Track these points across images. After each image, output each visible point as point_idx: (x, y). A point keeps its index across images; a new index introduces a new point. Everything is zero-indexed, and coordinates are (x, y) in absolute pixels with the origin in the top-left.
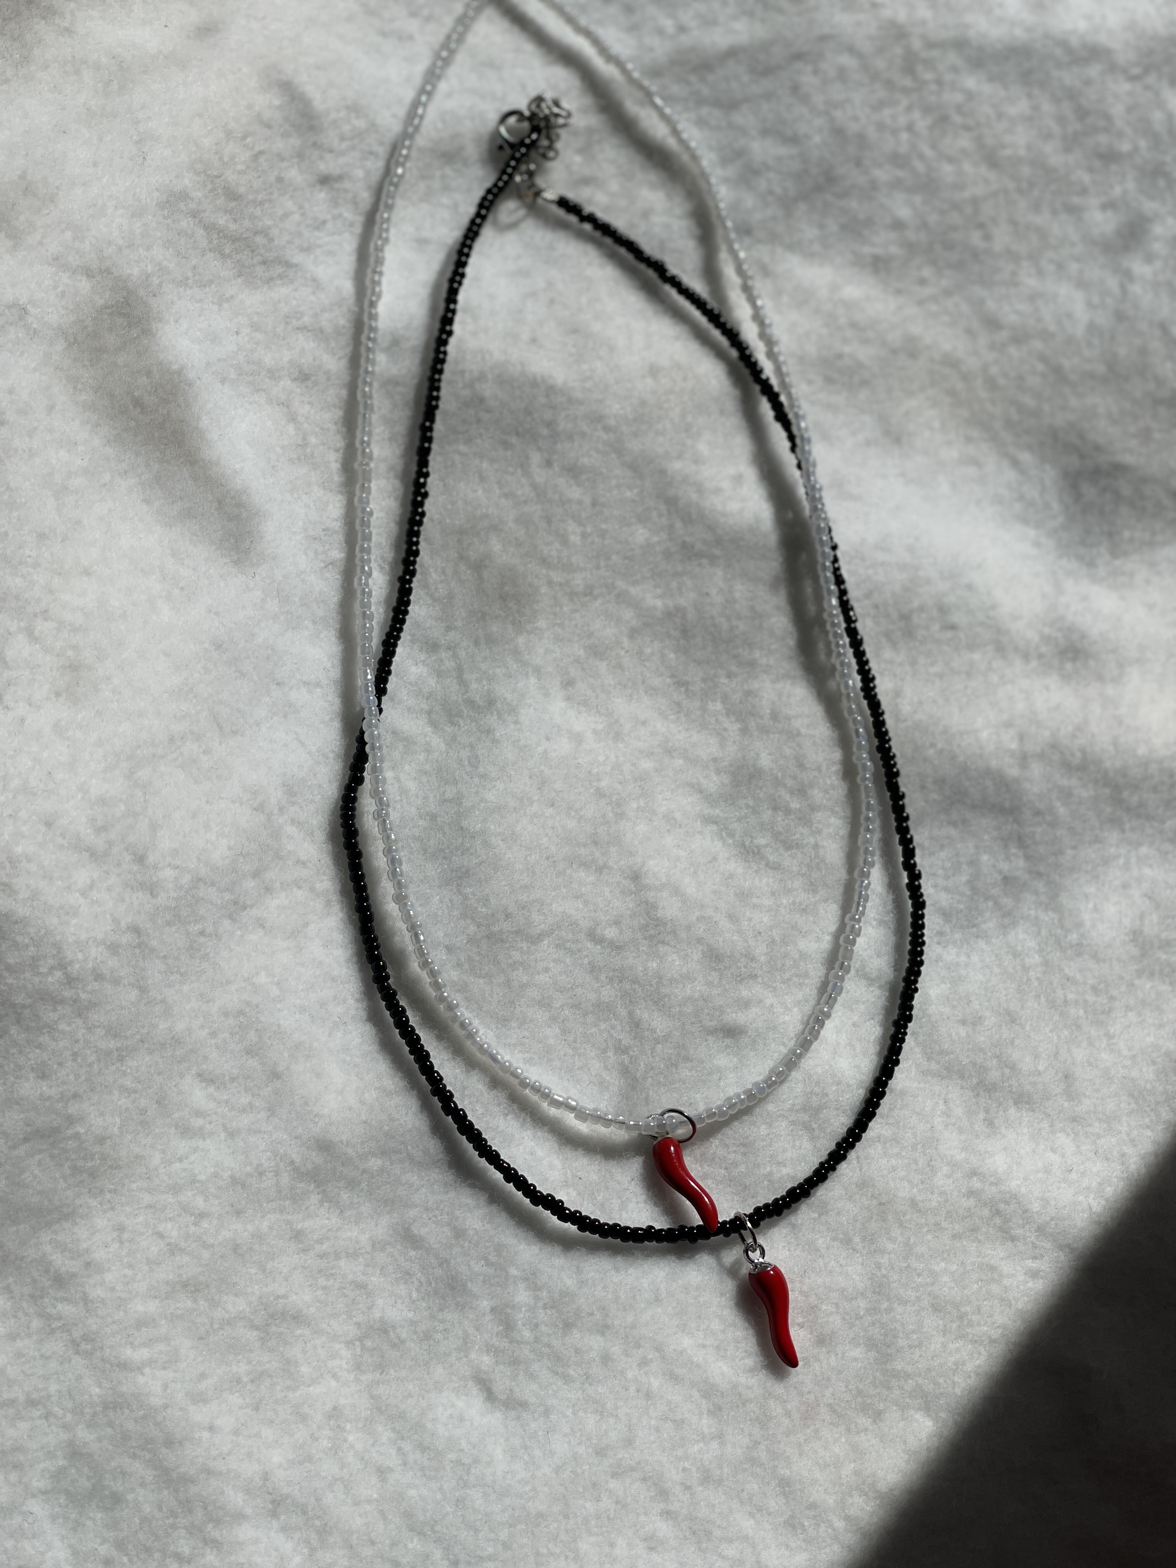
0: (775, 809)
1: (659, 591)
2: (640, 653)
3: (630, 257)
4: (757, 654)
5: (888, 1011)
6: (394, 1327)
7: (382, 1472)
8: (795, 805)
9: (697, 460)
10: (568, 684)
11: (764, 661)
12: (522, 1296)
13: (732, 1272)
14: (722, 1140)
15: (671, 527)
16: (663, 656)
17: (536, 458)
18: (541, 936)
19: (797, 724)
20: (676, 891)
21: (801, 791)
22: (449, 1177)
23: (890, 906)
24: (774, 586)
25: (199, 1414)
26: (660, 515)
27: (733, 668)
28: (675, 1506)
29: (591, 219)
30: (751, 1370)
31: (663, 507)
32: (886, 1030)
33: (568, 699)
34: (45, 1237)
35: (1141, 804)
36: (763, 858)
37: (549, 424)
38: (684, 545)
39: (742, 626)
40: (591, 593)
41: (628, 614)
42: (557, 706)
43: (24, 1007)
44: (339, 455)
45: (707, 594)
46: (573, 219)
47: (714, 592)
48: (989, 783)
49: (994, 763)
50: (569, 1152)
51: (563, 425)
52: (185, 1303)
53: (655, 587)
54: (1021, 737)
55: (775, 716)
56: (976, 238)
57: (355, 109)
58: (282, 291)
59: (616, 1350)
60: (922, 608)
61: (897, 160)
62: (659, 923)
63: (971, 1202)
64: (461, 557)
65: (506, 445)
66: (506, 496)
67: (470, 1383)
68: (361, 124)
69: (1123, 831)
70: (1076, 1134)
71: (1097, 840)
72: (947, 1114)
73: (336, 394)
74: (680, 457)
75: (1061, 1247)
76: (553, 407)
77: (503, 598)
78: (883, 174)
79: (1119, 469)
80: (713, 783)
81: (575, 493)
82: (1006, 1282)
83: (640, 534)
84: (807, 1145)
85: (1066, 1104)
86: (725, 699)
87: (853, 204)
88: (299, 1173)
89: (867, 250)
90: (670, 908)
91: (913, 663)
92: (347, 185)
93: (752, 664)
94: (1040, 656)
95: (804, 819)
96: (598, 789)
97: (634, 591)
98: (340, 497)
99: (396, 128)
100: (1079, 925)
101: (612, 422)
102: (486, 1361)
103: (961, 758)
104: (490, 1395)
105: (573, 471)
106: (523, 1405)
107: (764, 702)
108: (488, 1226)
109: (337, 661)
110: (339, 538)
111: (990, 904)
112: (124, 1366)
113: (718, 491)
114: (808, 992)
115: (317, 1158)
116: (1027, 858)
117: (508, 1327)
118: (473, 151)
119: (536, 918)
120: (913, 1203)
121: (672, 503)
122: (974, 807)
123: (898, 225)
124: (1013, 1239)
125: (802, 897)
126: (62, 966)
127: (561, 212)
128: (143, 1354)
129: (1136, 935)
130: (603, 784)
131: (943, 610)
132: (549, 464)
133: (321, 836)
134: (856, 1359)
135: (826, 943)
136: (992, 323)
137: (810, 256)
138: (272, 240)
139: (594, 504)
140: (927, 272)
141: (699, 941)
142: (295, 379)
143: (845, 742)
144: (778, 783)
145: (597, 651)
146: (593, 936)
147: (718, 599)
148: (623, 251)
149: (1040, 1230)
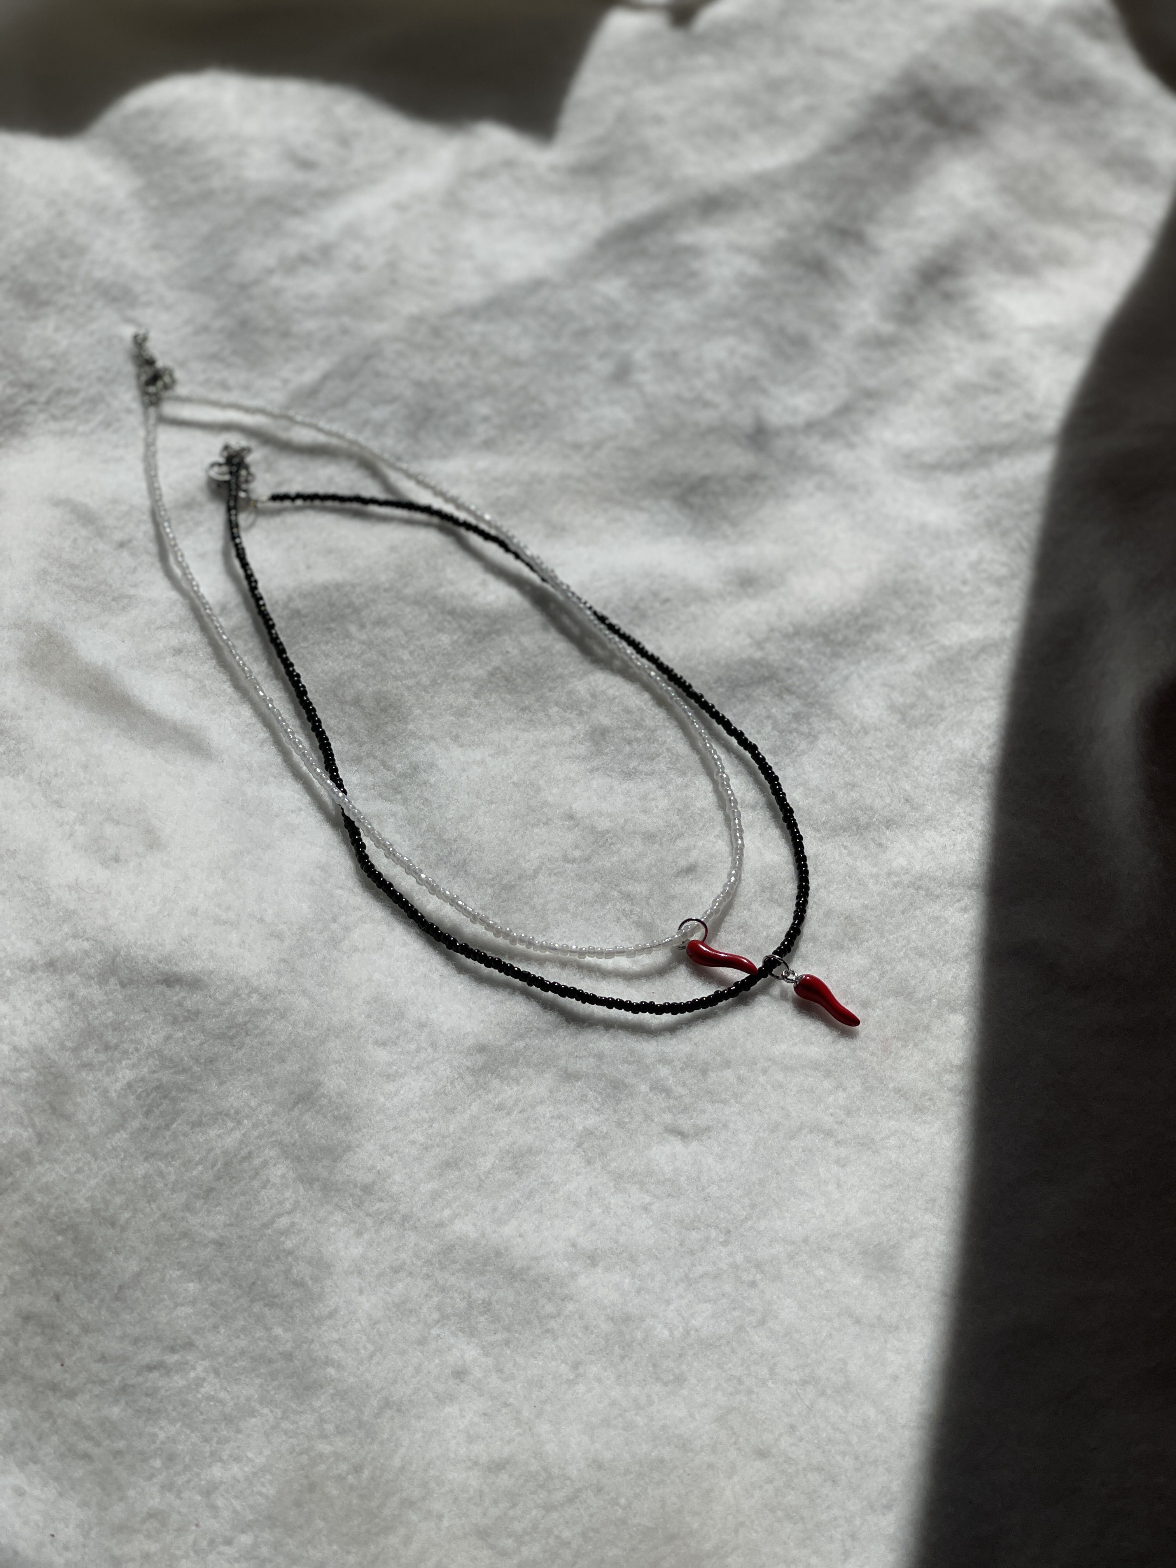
0: (630, 743)
1: (477, 665)
2: (488, 704)
3: (337, 504)
4: (560, 670)
5: (775, 817)
6: (596, 1128)
7: (646, 1208)
8: (640, 735)
9: (451, 583)
10: (456, 738)
11: (566, 672)
12: (664, 1071)
13: (783, 996)
14: (725, 931)
15: (461, 627)
16: (503, 700)
17: (353, 629)
18: (536, 873)
19: (611, 692)
20: (601, 814)
21: (638, 726)
22: (572, 1029)
23: (736, 761)
24: (545, 629)
25: (508, 1230)
26: (450, 623)
27: (551, 685)
28: (841, 1137)
29: (299, 496)
30: (833, 1042)
31: (449, 618)
32: (781, 828)
33: (461, 746)
34: (341, 1165)
35: (846, 638)
36: (641, 773)
37: (350, 605)
38: (475, 633)
39: (540, 660)
40: (436, 683)
41: (467, 685)
42: (456, 752)
43: (245, 1023)
44: (229, 683)
45: (507, 652)
46: (287, 503)
47: (510, 649)
48: (748, 667)
49: (744, 656)
50: (636, 983)
51: (357, 602)
52: (453, 1175)
53: (473, 663)
54: (750, 635)
55: (594, 696)
56: (536, 407)
57: (115, 501)
58: (134, 613)
59: (743, 1071)
60: (642, 599)
61: (462, 385)
62: (603, 834)
63: (899, 890)
64: (342, 703)
65: (330, 630)
66: (348, 657)
67: (666, 1135)
68: (124, 508)
69: (844, 658)
70: (935, 828)
71: (833, 670)
72: (850, 854)
73: (205, 651)
74: (440, 585)
75: (970, 888)
76: (346, 595)
77: (384, 710)
78: (459, 396)
79: (705, 480)
80: (582, 750)
81: (390, 633)
82: (951, 921)
83: (445, 639)
84: (779, 910)
85: (917, 815)
86: (557, 704)
87: (453, 419)
88: (475, 1072)
89: (476, 440)
90: (603, 824)
91: (657, 629)
92: (135, 543)
93: (561, 676)
94: (730, 593)
95: (651, 740)
96: (514, 783)
97: (462, 672)
98: (244, 706)
99: (146, 503)
100: (855, 718)
101: (387, 585)
102: (668, 1118)
103: (723, 662)
104: (682, 1135)
105: (381, 622)
106: (708, 1129)
107: (582, 692)
108: (615, 1043)
109: (303, 792)
110: (259, 726)
111: (795, 734)
112: (441, 1225)
113: (475, 594)
114: (719, 827)
115: (480, 1059)
116: (798, 697)
117: (667, 1091)
118: (202, 497)
119: (525, 865)
120: (866, 907)
121: (452, 612)
122: (748, 686)
123: (486, 419)
124: (938, 897)
125: (679, 781)
126: (255, 990)
127: (277, 505)
128: (447, 1212)
129: (892, 708)
130: (515, 779)
131: (655, 594)
132: (362, 626)
133: (358, 890)
134: (892, 1005)
135: (711, 797)
136: (577, 447)
137: (444, 457)
138: (111, 586)
139: (406, 633)
140: (520, 437)
141: (635, 832)
142: (173, 656)
143: (646, 687)
144: (621, 729)
145: (461, 713)
146: (566, 859)
147: (516, 652)
148: (329, 503)
149: (951, 884)
